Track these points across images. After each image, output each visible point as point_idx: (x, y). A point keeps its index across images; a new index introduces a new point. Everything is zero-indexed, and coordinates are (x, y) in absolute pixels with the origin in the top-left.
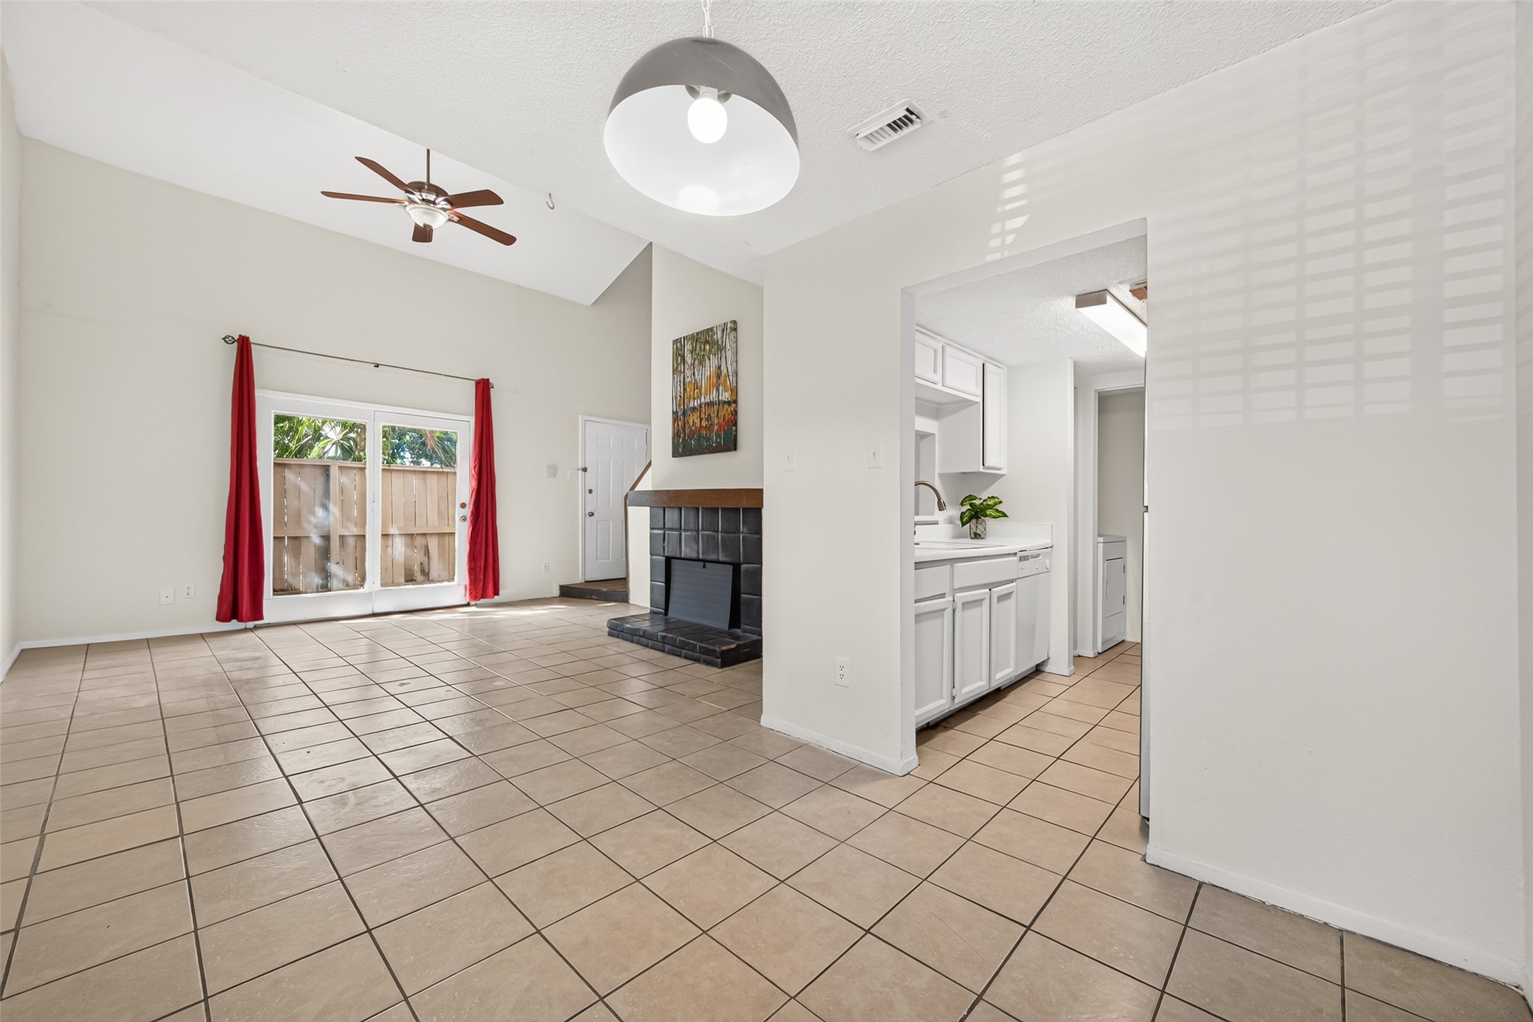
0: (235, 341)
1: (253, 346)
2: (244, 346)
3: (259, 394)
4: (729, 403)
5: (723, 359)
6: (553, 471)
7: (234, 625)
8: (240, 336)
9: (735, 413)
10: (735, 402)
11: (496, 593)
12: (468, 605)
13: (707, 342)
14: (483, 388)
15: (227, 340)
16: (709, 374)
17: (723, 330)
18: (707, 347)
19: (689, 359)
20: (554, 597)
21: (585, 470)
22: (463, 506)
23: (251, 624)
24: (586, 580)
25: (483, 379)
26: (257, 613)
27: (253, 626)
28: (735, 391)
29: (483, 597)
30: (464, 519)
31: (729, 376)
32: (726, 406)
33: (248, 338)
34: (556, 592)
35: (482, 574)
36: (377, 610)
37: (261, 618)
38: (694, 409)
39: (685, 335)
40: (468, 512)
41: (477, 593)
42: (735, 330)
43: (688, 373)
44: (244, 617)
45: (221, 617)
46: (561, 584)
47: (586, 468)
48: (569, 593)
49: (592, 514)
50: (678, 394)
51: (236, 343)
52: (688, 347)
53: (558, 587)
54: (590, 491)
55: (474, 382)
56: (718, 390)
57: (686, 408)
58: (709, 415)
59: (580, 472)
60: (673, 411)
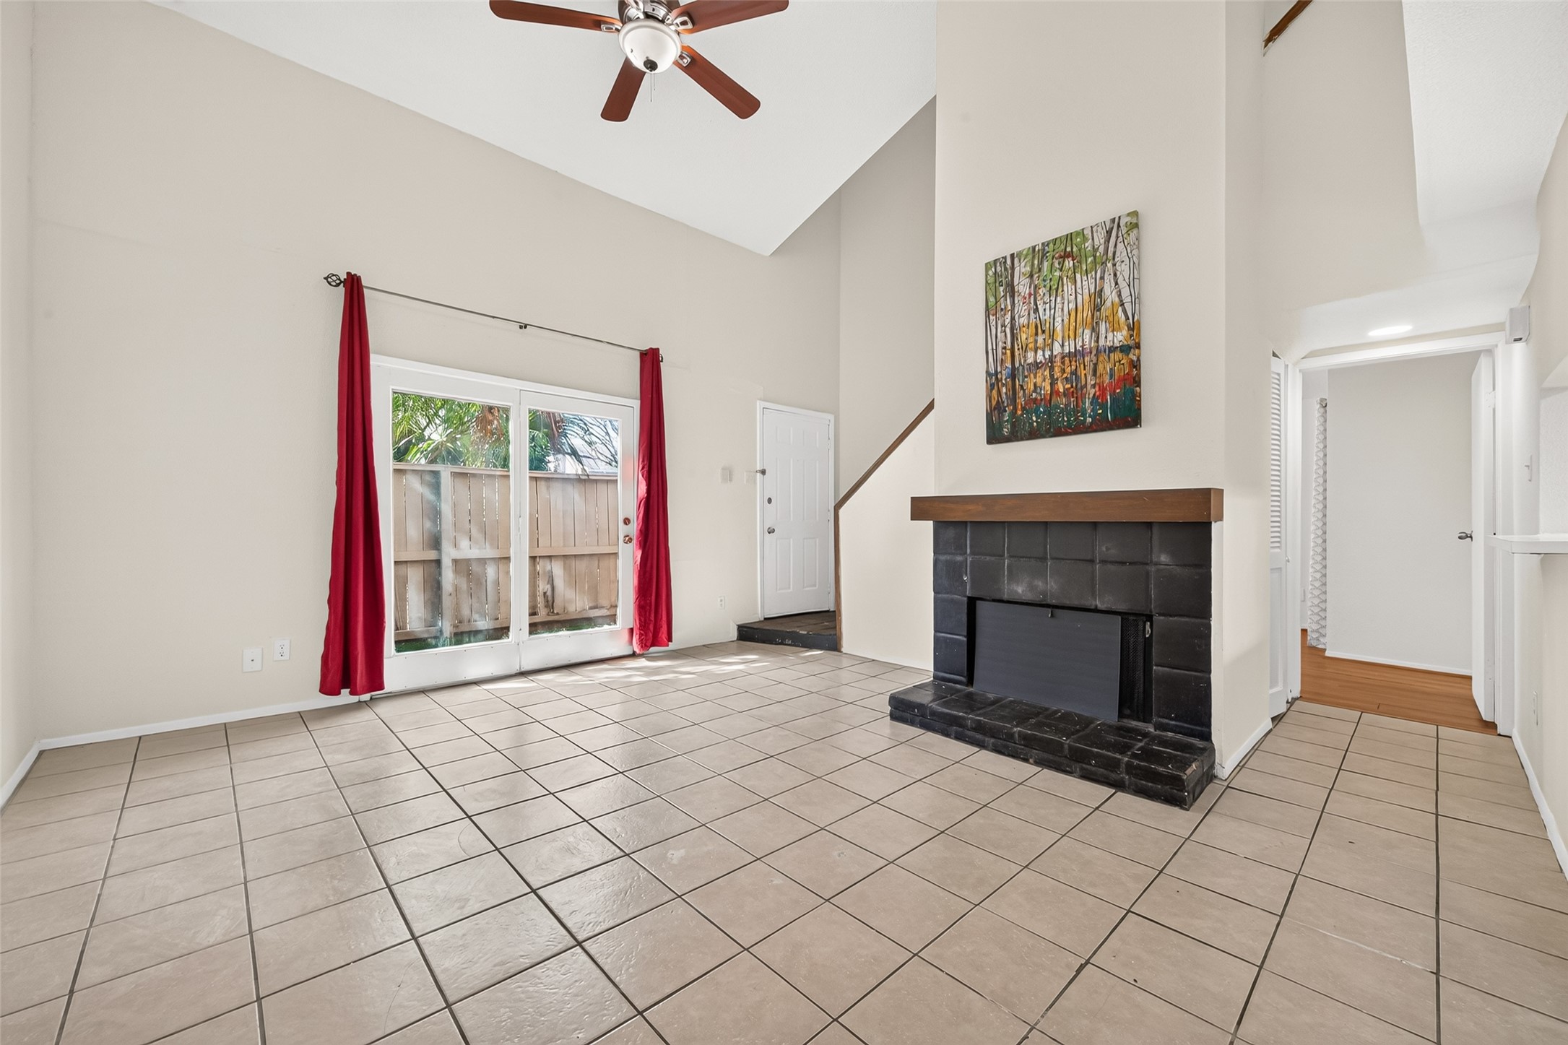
0: (341, 282)
1: (365, 290)
2: (353, 288)
3: (377, 362)
4: (1125, 349)
5: (1109, 279)
6: (728, 474)
7: (345, 697)
8: (348, 274)
9: (1136, 365)
10: (1138, 346)
11: (670, 639)
12: (634, 655)
13: (1067, 255)
14: (651, 362)
15: (329, 280)
16: (1072, 306)
17: (1109, 232)
18: (1069, 263)
19: (1023, 286)
20: (733, 641)
21: (763, 472)
22: (627, 521)
23: (366, 697)
24: (766, 617)
25: (651, 349)
26: (375, 681)
27: (369, 699)
28: (1134, 328)
29: (653, 645)
30: (628, 539)
31: (1122, 305)
32: (1118, 355)
33: (359, 279)
34: (734, 634)
35: (653, 615)
36: (526, 667)
37: (381, 687)
38: (1037, 365)
39: (1015, 251)
40: (634, 529)
41: (646, 640)
42: (1136, 226)
43: (1022, 309)
44: (358, 689)
45: (328, 688)
46: (739, 623)
47: (765, 470)
48: (751, 635)
49: (771, 531)
50: (1001, 345)
51: (342, 284)
52: (1022, 268)
53: (736, 628)
54: (770, 501)
55: (638, 353)
56: (1095, 330)
57: (1017, 365)
58: (1074, 373)
59: (759, 475)
60: (988, 372)
